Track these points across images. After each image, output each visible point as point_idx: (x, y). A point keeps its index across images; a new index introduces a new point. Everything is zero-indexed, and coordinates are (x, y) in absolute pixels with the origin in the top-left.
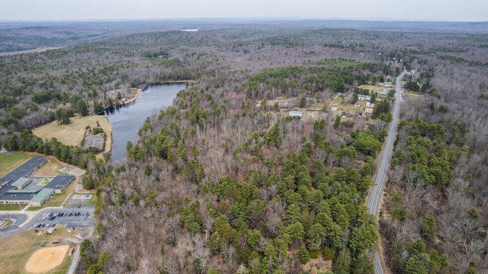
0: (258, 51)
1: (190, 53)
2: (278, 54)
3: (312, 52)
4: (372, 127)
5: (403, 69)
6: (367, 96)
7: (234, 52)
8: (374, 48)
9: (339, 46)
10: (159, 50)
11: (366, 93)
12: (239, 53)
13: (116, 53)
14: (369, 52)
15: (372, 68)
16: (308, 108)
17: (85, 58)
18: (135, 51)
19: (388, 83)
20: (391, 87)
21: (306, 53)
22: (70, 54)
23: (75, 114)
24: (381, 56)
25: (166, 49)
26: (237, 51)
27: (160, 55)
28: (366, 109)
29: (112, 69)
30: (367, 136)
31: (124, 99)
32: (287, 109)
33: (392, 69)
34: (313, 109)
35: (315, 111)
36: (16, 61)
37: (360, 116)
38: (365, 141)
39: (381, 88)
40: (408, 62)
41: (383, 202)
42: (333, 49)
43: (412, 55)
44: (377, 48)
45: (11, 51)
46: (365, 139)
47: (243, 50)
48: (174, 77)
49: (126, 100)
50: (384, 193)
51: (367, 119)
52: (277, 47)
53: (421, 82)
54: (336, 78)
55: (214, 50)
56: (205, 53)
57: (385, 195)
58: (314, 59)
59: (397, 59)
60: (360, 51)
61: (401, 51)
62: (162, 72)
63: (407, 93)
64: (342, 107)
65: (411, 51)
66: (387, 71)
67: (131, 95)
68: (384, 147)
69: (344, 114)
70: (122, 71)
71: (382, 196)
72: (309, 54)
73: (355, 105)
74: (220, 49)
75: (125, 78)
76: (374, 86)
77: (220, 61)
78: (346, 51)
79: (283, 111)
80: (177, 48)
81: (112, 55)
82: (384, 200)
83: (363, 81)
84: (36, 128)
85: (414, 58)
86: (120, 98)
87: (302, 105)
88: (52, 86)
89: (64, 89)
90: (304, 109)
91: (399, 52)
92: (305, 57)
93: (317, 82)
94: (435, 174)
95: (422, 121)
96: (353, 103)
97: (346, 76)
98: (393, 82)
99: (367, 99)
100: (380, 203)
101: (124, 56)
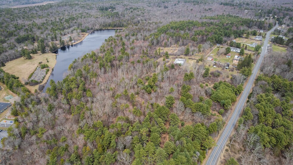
0: (174, 7)
1: (128, 7)
2: (186, 9)
3: (210, 9)
4: (233, 79)
5: (275, 24)
6: (238, 49)
7: (158, 8)
8: (256, 6)
9: (231, 4)
10: (110, 5)
11: (238, 46)
12: (160, 8)
13: (82, 7)
14: (252, 9)
15: (249, 24)
16: (191, 56)
17: (62, 10)
18: (94, 6)
19: (259, 37)
20: (261, 40)
21: (205, 10)
22: (54, 7)
23: (38, 52)
24: (260, 13)
25: (114, 5)
26: (160, 7)
27: (109, 8)
28: (234, 61)
29: (73, 19)
30: (226, 88)
31: (73, 41)
32: (174, 56)
33: (265, 25)
34: (194, 58)
35: (194, 59)
36: (21, 12)
37: (227, 67)
38: (223, 94)
39: (252, 41)
40: (281, 18)
41: (223, 158)
42: (226, 6)
43: (286, 12)
44: (259, 6)
45: (29, 4)
46: (224, 92)
47: (164, 6)
48: (112, 25)
49: (75, 42)
50: (226, 148)
51: (232, 71)
52: (187, 4)
53: (288, 36)
54: (218, 32)
55: (145, 6)
56: (139, 8)
57: (227, 150)
58: (209, 14)
59: (272, 15)
60: (246, 9)
61: (277, 9)
62: (105, 21)
63: (273, 46)
64: (216, 57)
65: (286, 9)
66: (261, 26)
67: (79, 38)
68: (240, 99)
69: (215, 64)
70: (79, 20)
71: (224, 151)
72: (207, 10)
73: (227, 56)
74: (149, 5)
75: (79, 25)
76: (247, 39)
77: (145, 14)
78: (234, 8)
79: (172, 58)
80: (121, 4)
81: (80, 8)
82: (224, 156)
83: (239, 35)
84: (10, 61)
85: (287, 14)
86: (71, 40)
87: (187, 54)
88: (31, 30)
89: (38, 33)
90: (187, 57)
91: (275, 10)
92: (204, 13)
93: (203, 35)
94: (277, 137)
95: (277, 77)
96: (226, 54)
97: (226, 31)
98: (263, 36)
99: (238, 51)
100: (220, 159)
101: (86, 10)
